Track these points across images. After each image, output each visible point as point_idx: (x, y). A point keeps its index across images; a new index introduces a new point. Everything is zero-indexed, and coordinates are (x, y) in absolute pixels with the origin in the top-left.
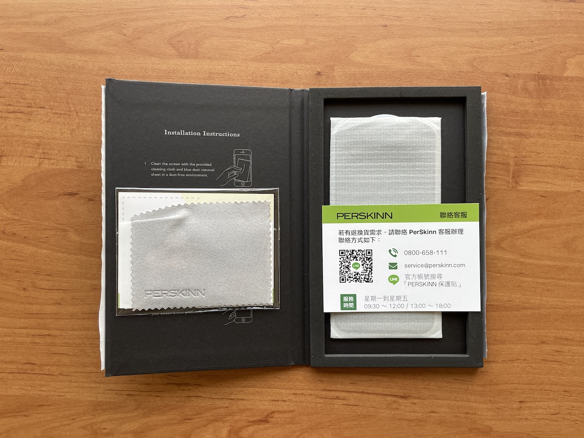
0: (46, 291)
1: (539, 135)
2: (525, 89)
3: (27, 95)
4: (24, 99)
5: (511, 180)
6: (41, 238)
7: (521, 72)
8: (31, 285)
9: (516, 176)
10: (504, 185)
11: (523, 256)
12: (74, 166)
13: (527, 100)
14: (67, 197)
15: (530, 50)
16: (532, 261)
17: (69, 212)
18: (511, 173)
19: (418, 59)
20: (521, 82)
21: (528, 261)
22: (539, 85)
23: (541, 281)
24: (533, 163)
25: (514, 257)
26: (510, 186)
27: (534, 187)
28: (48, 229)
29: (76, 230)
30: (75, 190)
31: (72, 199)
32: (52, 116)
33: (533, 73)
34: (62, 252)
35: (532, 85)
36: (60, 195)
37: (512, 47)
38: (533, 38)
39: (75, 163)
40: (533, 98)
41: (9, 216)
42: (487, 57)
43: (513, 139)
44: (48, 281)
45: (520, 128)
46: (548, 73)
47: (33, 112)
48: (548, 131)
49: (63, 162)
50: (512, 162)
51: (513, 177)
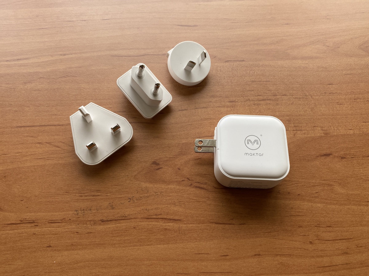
0: (330, 242)
3: (271, 88)
4: (269, 90)
8: (316, 238)
12: (321, 133)
14: (323, 157)
17: (329, 169)
28: (316, 186)
30: (328, 152)
31: (328, 159)
32: (294, 100)
34: (334, 204)
36: (318, 157)
39: (321, 132)
44: (330, 232)
47: (278, 99)
49: (312, 131)
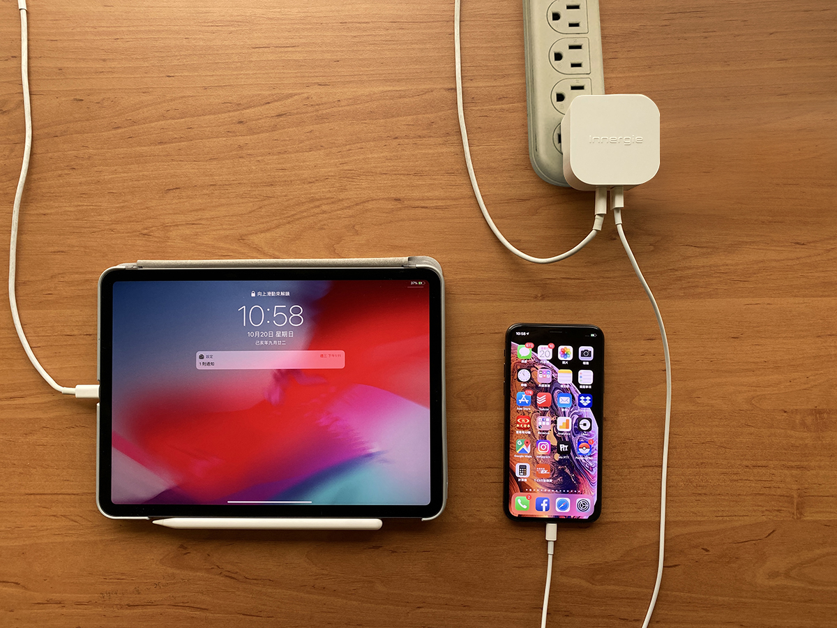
1: (820, 467)
2: (803, 424)
5: (795, 512)
6: (350, 590)
7: (798, 407)
9: (800, 508)
10: (790, 517)
11: (812, 583)
13: (805, 435)
15: (806, 386)
16: (820, 588)
18: (795, 504)
19: (698, 400)
20: (798, 418)
21: (816, 588)
22: (817, 419)
23: (829, 606)
24: (816, 494)
25: (803, 585)
26: (795, 517)
27: (818, 517)
29: (382, 582)
33: (810, 407)
35: (809, 420)
37: (789, 384)
38: (809, 374)
40: (811, 431)
41: (318, 571)
42: (764, 395)
43: (794, 472)
45: (801, 461)
46: (825, 407)
48: (828, 463)
50: (795, 494)
51: (798, 509)
